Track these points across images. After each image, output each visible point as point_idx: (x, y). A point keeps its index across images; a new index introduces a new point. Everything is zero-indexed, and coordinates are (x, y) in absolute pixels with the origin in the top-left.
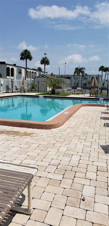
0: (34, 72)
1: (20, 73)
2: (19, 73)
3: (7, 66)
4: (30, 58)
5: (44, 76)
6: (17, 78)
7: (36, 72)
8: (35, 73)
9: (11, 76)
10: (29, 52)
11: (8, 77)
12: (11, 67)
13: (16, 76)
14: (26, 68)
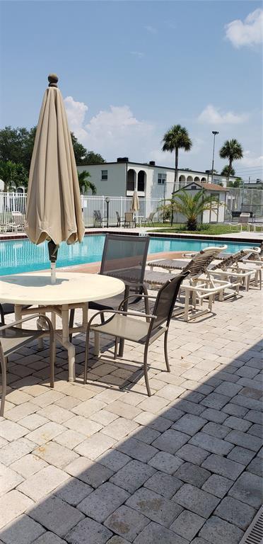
0: (201, 177)
1: (161, 181)
2: (159, 181)
3: (129, 168)
4: (187, 146)
5: (198, 187)
6: (153, 195)
7: (206, 178)
8: (203, 179)
9: (139, 190)
10: (184, 132)
11: (130, 193)
12: (137, 170)
13: (152, 190)
14: (176, 170)
